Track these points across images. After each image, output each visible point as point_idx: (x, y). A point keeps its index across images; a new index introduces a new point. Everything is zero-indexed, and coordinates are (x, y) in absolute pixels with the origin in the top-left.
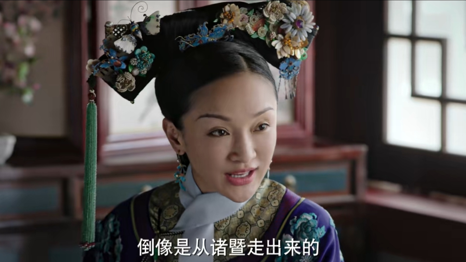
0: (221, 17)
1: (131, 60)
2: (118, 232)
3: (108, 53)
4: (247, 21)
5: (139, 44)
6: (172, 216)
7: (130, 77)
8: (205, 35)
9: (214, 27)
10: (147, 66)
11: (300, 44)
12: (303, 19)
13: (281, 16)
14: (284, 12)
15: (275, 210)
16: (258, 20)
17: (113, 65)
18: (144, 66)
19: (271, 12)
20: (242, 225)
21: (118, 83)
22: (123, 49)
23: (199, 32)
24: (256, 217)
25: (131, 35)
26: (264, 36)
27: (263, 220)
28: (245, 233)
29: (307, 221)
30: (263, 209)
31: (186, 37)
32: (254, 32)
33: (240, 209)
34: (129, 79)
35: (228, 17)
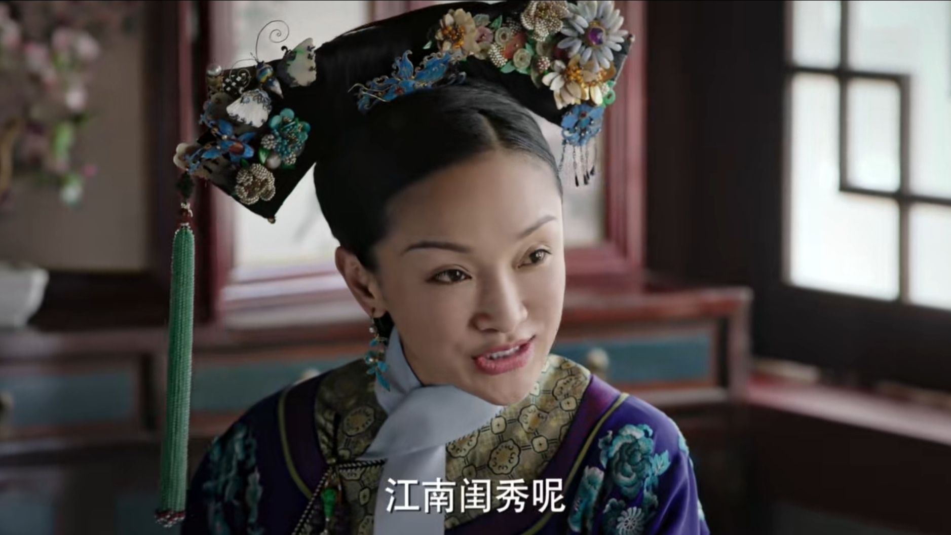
0: (437, 38)
1: (263, 139)
2: (253, 460)
3: (216, 130)
4: (491, 39)
5: (276, 106)
6: (361, 430)
7: (264, 174)
8: (408, 77)
9: (426, 58)
10: (296, 148)
11: (600, 75)
12: (603, 26)
13: (558, 24)
14: (564, 15)
15: (568, 417)
16: (513, 36)
17: (228, 151)
18: (289, 149)
19: (537, 18)
20: (502, 446)
21: (239, 187)
22: (245, 120)
23: (395, 72)
24: (530, 431)
25: (260, 90)
26: (526, 66)
27: (546, 438)
28: (507, 463)
29: (634, 440)
30: (544, 414)
31: (369, 83)
32: (506, 60)
33: (498, 414)
34: (261, 178)
35: (452, 38)
